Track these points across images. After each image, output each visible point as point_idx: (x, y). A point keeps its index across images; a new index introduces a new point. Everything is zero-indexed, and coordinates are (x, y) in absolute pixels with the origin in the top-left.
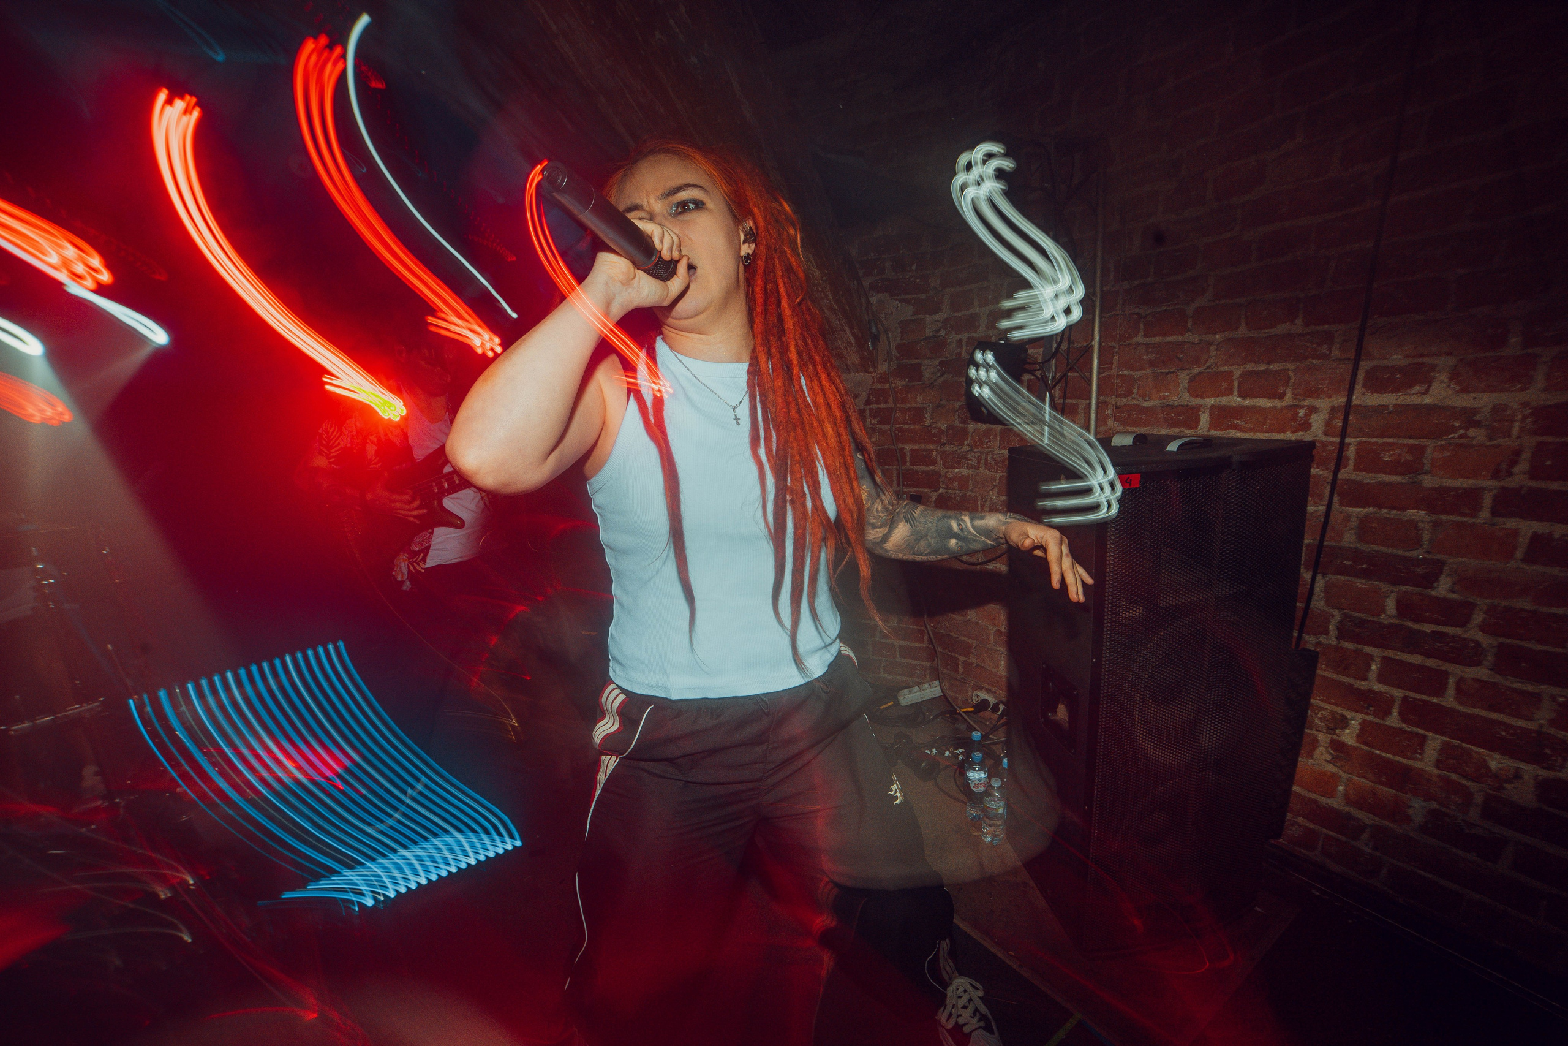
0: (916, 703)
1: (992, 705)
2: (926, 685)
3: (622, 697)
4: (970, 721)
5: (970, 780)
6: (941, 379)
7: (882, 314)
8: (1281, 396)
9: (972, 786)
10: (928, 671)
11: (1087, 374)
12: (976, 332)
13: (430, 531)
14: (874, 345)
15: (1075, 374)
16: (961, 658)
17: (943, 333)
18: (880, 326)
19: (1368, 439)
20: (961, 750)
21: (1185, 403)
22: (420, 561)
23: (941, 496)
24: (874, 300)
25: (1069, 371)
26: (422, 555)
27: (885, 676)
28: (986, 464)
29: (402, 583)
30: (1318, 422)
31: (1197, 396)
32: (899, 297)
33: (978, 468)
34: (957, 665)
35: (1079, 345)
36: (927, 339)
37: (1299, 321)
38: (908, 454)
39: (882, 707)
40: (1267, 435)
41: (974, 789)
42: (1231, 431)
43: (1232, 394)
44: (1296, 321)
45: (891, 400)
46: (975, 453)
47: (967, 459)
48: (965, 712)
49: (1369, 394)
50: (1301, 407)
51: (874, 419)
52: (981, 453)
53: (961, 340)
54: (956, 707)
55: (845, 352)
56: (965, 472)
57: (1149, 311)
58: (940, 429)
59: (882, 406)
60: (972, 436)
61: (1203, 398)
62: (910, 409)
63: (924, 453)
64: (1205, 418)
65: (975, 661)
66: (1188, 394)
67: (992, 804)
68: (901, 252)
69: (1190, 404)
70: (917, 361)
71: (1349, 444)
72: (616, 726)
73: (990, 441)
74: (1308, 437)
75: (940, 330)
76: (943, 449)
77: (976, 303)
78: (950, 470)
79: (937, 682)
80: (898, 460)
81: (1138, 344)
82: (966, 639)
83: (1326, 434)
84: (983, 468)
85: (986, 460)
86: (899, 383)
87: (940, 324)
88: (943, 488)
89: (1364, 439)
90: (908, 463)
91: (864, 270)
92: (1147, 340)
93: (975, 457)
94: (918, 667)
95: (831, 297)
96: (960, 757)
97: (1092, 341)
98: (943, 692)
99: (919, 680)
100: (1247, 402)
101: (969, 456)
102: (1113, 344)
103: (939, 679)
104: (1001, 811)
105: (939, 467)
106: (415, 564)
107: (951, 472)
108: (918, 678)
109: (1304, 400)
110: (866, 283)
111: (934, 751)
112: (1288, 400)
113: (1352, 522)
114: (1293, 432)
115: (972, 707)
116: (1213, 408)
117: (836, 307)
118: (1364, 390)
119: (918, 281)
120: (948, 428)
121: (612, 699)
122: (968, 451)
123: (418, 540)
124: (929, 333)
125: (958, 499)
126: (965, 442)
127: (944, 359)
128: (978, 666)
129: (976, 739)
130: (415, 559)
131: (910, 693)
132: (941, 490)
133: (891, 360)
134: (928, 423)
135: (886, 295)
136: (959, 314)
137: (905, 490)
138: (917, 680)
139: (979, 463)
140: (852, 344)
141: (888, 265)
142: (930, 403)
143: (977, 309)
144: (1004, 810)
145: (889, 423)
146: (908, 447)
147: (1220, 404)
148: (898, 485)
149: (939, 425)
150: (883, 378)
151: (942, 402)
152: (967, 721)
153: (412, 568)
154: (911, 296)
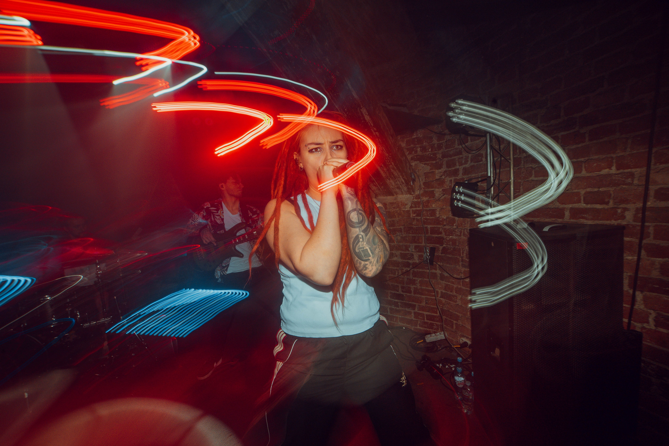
0: (434, 342)
1: (469, 344)
2: (438, 333)
3: (284, 335)
4: (459, 352)
5: (456, 381)
6: (443, 197)
7: (417, 170)
8: (607, 203)
9: (457, 384)
10: (439, 327)
11: (509, 194)
12: (458, 177)
13: (230, 258)
14: (413, 183)
15: (503, 194)
16: (455, 322)
17: (443, 177)
18: (416, 175)
19: (661, 224)
20: (454, 366)
21: (556, 207)
22: (225, 270)
23: (444, 248)
24: (413, 164)
25: (499, 193)
26: (226, 268)
27: (420, 328)
28: (464, 234)
29: (218, 279)
30: (629, 216)
31: (563, 204)
32: (424, 163)
33: (460, 236)
34: (453, 325)
35: (504, 181)
36: (437, 180)
37: (614, 168)
38: (429, 229)
39: (418, 342)
40: (601, 221)
41: (458, 386)
42: (581, 220)
43: (580, 202)
44: (612, 168)
45: (421, 206)
46: (459, 229)
47: (455, 232)
48: (456, 347)
49: (658, 201)
50: (619, 208)
51: (414, 214)
52: (462, 229)
53: (451, 180)
54: (452, 345)
55: (401, 186)
56: (454, 237)
57: (537, 166)
58: (443, 218)
59: (418, 209)
60: (457, 222)
61: (565, 204)
62: (430, 210)
63: (436, 229)
64: (567, 214)
65: (461, 323)
66: (558, 203)
67: (466, 394)
68: (424, 144)
69: (559, 207)
70: (432, 189)
71: (649, 226)
72: (282, 348)
73: (465, 224)
74: (624, 223)
75: (442, 176)
76: (445, 227)
77: (457, 164)
78: (448, 237)
79: (443, 333)
80: (424, 232)
81: (532, 180)
82: (457, 313)
83: (634, 221)
84: (463, 236)
85: (464, 232)
86: (425, 199)
87: (442, 174)
88: (445, 244)
89: (658, 224)
90: (429, 233)
91: (408, 152)
92: (536, 179)
93: (459, 231)
94: (435, 325)
95: (393, 164)
96: (453, 369)
97: (509, 180)
98: (445, 337)
99: (435, 331)
100: (589, 206)
101: (456, 231)
102: (520, 181)
103: (443, 331)
104: (471, 398)
105: (443, 235)
106: (223, 271)
107: (448, 238)
108: (435, 330)
109: (620, 205)
110: (409, 157)
111: (441, 365)
112: (611, 204)
113: (656, 265)
114: (615, 220)
115: (460, 345)
116: (571, 209)
117: (396, 168)
118: (655, 200)
119: (432, 155)
120: (447, 218)
121: (281, 336)
122: (456, 228)
123: (225, 262)
124: (437, 177)
125: (452, 249)
126: (455, 224)
127: (445, 188)
128: (462, 326)
129: (459, 361)
130: (223, 270)
131: (431, 336)
132: (444, 245)
133: (421, 189)
134: (438, 216)
135: (418, 162)
136: (450, 169)
137: (428, 245)
138: (434, 330)
139: (461, 234)
140: (403, 183)
141: (419, 149)
142: (439, 207)
143: (458, 167)
144: (472, 398)
145: (420, 216)
146: (429, 226)
147: (575, 207)
148: (425, 243)
149: (443, 217)
150: (418, 197)
151: (444, 207)
152: (457, 352)
153: (222, 273)
154: (428, 162)
